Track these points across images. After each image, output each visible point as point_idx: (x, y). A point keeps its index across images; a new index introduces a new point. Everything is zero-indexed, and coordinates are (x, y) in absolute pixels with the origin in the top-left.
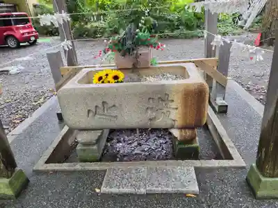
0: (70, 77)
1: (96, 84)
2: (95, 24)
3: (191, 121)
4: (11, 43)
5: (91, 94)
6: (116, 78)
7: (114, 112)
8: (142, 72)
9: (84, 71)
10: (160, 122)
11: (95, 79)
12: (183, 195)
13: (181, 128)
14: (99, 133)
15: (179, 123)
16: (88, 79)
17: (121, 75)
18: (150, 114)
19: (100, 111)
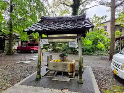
0: (51, 61)
1: (55, 62)
2: (58, 48)
3: (72, 71)
4: (32, 51)
5: (54, 64)
6: (59, 61)
7: (57, 67)
8: (65, 61)
9: (54, 60)
10: (66, 71)
11: (56, 61)
12: (67, 82)
13: (70, 72)
14: (54, 72)
15: (69, 71)
16: (54, 61)
17: (60, 61)
18: (64, 68)
19: (55, 67)
